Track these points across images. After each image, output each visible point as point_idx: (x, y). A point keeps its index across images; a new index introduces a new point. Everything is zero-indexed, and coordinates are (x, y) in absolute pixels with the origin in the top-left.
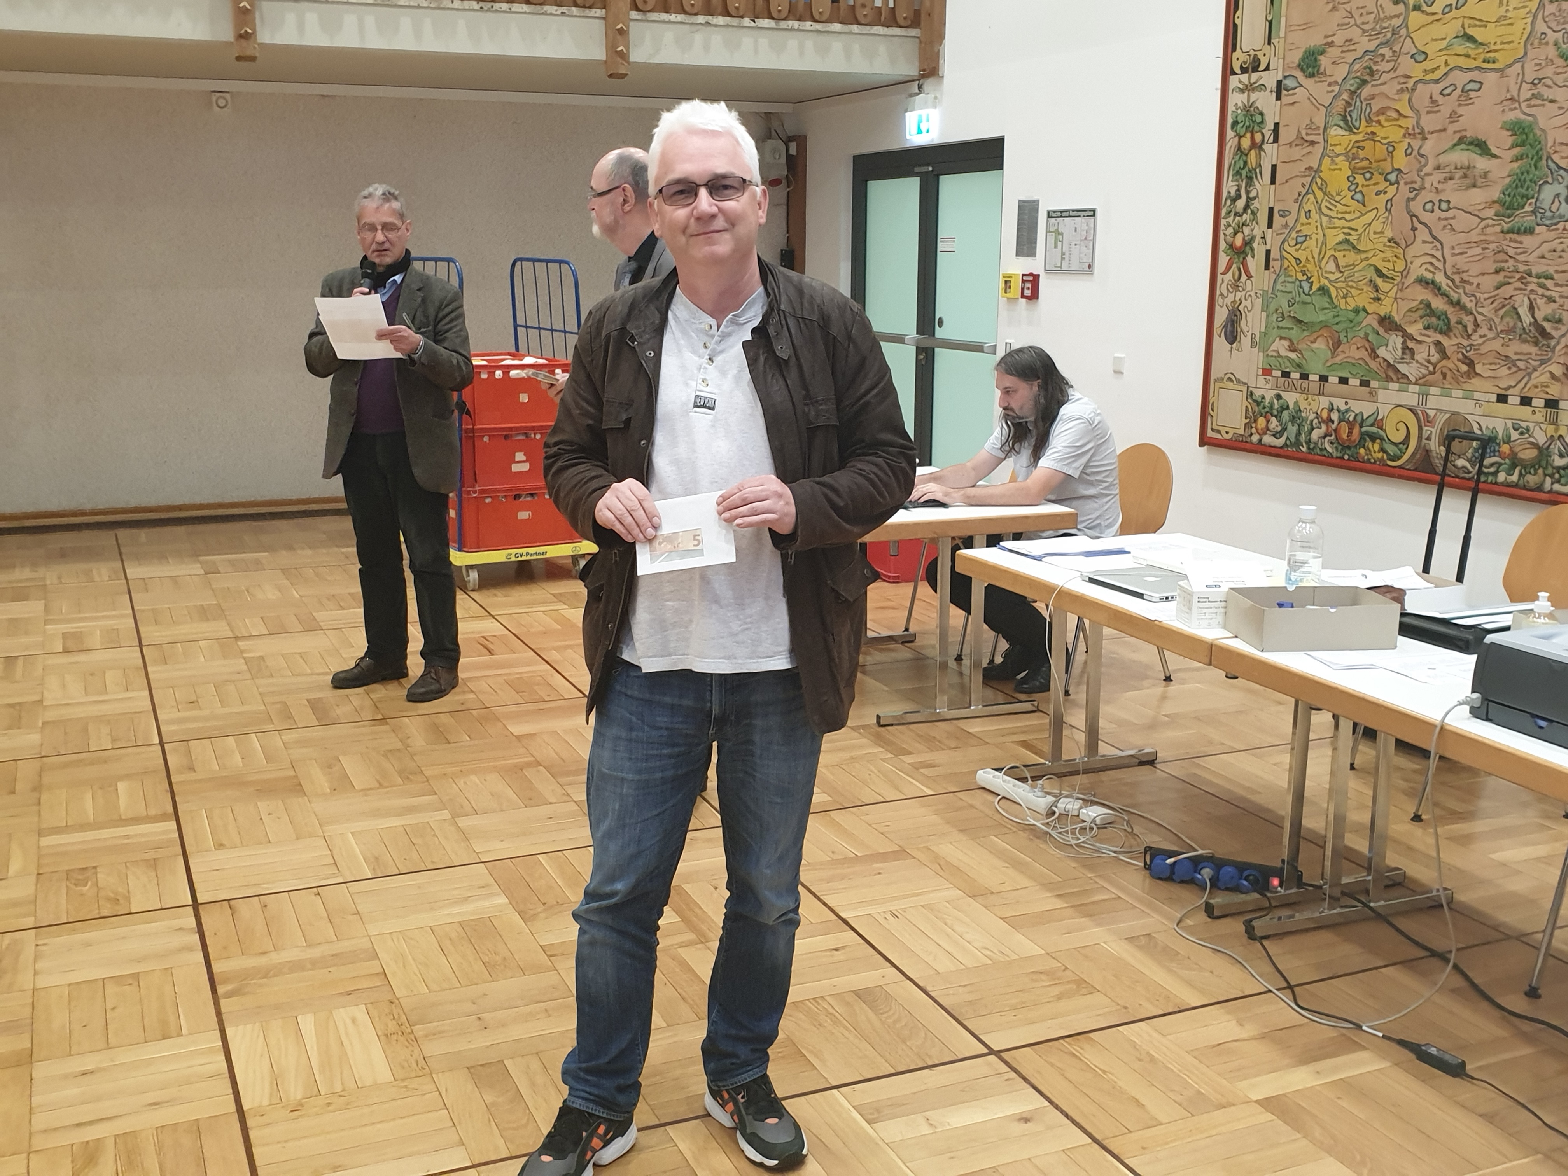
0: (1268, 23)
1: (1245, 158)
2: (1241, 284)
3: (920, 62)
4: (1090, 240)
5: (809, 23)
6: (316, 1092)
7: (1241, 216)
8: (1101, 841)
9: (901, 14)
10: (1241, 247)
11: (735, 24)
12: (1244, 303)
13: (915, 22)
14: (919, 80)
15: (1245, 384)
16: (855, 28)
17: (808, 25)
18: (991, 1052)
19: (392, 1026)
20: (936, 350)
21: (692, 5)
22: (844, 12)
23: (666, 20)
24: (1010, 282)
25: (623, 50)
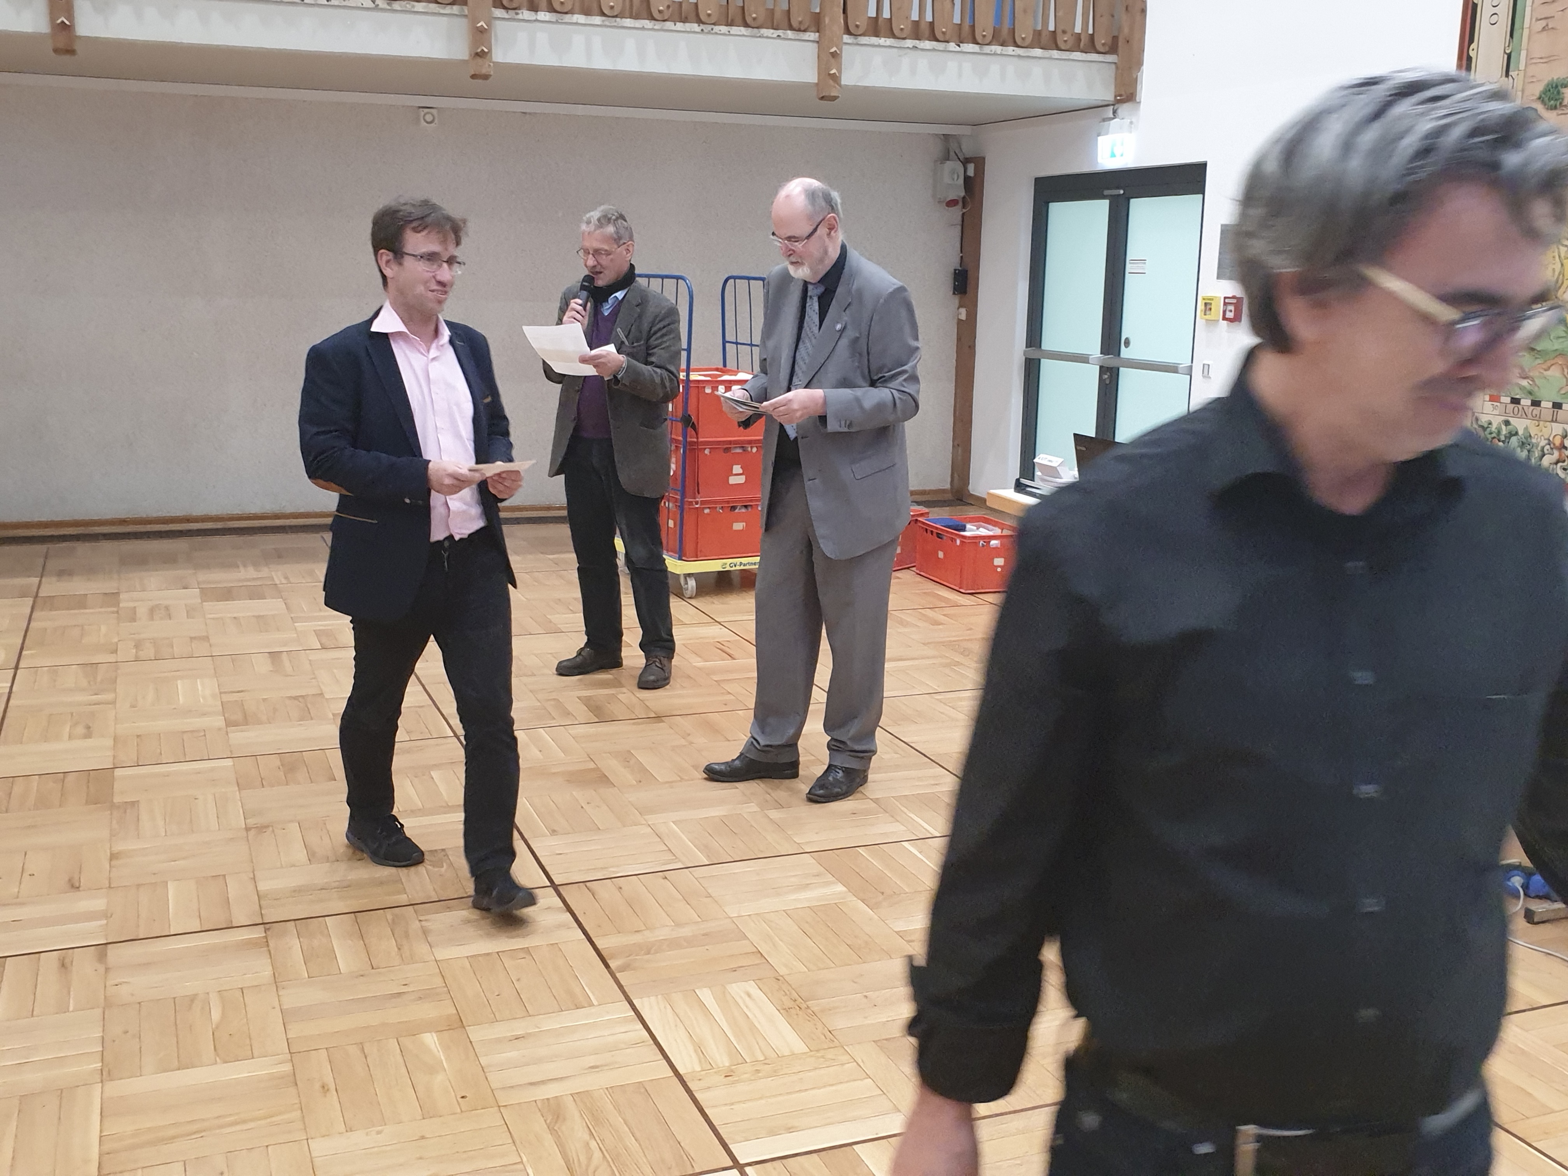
0: (1506, 56)
3: (1115, 89)
5: (1012, 48)
6: (740, 1060)
9: (1100, 41)
11: (941, 49)
13: (1113, 49)
14: (1113, 105)
16: (1055, 53)
17: (1010, 50)
19: (788, 1003)
20: (1121, 369)
21: (902, 29)
22: (1045, 38)
23: (877, 44)
24: (1211, 304)
25: (835, 73)
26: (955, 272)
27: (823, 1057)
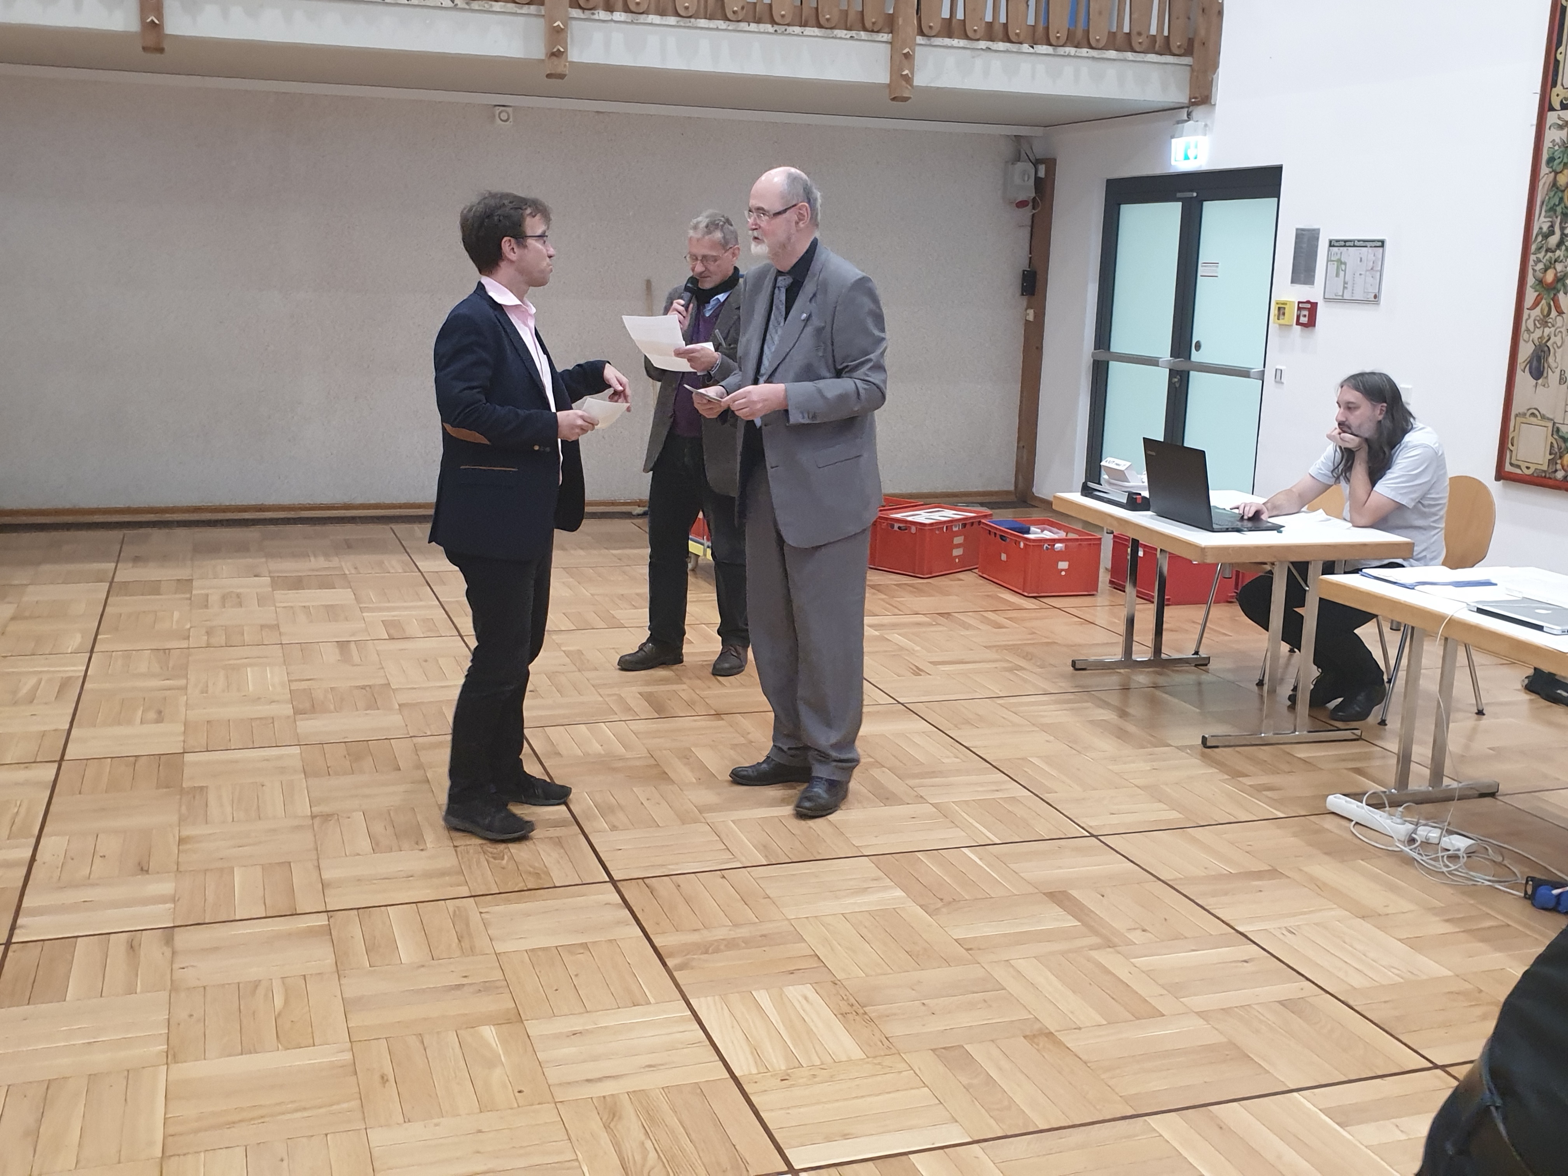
1: (1560, 194)
2: (1550, 320)
3: (1190, 91)
4: (1379, 270)
5: (1085, 50)
6: (797, 1064)
7: (1553, 252)
8: (1470, 869)
9: (1176, 43)
10: (1552, 283)
11: (1015, 50)
12: (1553, 339)
13: (1188, 51)
14: (1188, 107)
15: (1552, 420)
16: (1129, 55)
17: (1084, 52)
18: (1436, 1067)
19: (845, 1008)
20: (1192, 373)
21: (975, 31)
22: (1120, 38)
23: (949, 45)
24: (1284, 308)
25: (907, 74)
26: (1024, 273)
27: (879, 1064)
